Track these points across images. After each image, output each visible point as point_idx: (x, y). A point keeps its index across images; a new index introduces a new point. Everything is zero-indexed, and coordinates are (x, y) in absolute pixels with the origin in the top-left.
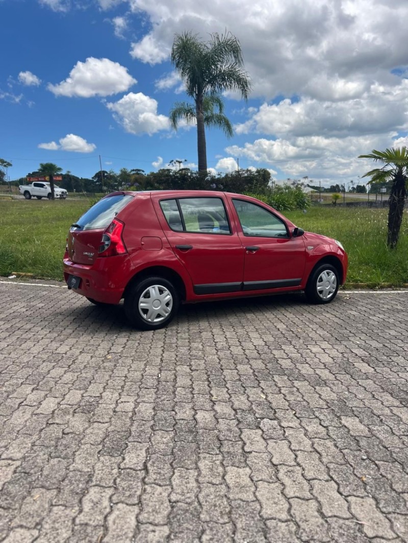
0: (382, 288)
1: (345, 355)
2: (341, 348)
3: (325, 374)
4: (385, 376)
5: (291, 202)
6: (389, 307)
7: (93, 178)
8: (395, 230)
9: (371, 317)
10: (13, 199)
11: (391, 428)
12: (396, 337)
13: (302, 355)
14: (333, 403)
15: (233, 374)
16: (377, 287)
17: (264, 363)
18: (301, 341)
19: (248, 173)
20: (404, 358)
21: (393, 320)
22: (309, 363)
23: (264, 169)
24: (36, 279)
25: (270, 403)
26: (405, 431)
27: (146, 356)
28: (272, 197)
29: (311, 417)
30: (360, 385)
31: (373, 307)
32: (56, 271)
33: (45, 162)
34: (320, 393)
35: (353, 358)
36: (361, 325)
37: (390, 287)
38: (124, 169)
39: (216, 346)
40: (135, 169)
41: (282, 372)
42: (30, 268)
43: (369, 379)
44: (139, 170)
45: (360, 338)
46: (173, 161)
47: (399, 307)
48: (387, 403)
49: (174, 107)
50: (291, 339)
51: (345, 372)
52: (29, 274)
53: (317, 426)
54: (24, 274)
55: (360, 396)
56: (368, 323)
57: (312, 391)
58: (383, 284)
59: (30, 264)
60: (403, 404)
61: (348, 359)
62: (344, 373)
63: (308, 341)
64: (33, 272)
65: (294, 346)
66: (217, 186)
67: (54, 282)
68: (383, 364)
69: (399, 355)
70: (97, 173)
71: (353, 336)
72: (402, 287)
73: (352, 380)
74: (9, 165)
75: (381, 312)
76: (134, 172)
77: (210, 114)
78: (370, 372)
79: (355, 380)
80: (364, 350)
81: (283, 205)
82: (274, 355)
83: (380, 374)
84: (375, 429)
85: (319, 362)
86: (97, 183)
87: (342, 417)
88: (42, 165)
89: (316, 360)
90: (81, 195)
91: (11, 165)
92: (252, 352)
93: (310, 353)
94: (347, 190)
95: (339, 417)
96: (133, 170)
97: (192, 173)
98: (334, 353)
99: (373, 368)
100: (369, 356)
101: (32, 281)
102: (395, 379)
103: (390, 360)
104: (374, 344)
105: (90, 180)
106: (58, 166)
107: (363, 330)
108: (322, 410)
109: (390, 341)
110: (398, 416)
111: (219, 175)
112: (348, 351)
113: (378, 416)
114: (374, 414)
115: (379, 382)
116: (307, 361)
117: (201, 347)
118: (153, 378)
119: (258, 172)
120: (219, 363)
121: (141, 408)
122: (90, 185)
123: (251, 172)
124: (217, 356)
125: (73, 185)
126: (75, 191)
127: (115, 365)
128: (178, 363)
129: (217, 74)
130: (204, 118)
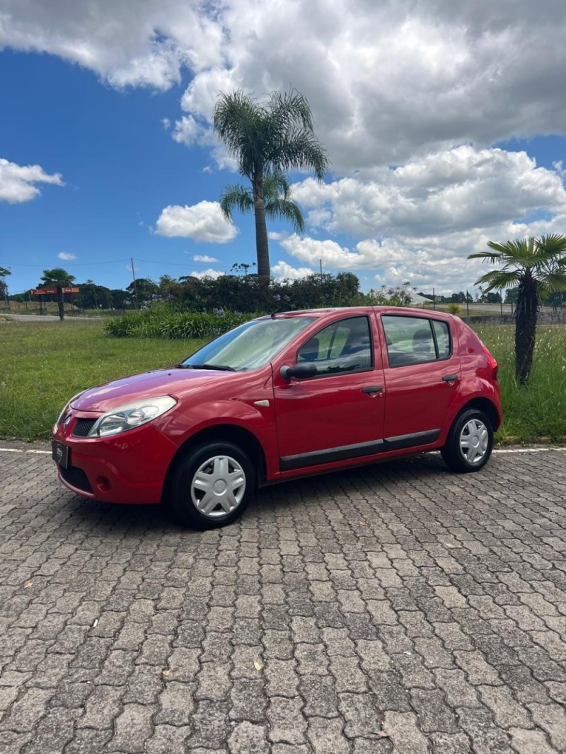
0: (506, 445)
1: (425, 571)
2: (419, 557)
3: (382, 612)
4: (482, 614)
6: (511, 478)
7: (127, 289)
8: (526, 357)
9: (479, 497)
10: (8, 320)
11: (471, 740)
12: (513, 534)
13: (353, 572)
14: (379, 678)
15: (225, 616)
16: (499, 444)
17: (285, 591)
18: (359, 545)
19: (326, 278)
20: (520, 575)
21: (513, 502)
22: (361, 588)
23: (349, 274)
25: (267, 681)
26: (495, 747)
27: (92, 580)
29: (330, 715)
30: (436, 635)
31: (486, 479)
32: (25, 426)
33: (50, 269)
34: (362, 655)
35: (435, 578)
36: (461, 511)
37: (518, 442)
38: (166, 276)
39: (216, 558)
40: (185, 275)
41: (310, 609)
43: (455, 621)
45: (455, 536)
46: (236, 265)
47: (527, 478)
48: (474, 676)
50: (345, 540)
51: (417, 605)
53: (336, 738)
55: (431, 662)
56: (474, 507)
57: (348, 652)
60: (502, 679)
61: (427, 579)
62: (414, 608)
63: (371, 544)
65: (345, 555)
66: (282, 298)
68: (484, 588)
69: (513, 570)
71: (444, 534)
72: (537, 443)
73: (426, 623)
74: (7, 273)
75: (497, 487)
76: (184, 280)
77: (273, 200)
78: (459, 605)
79: (430, 623)
80: (457, 561)
82: (308, 574)
83: (475, 609)
84: (441, 741)
85: (377, 586)
86: (133, 296)
87: (387, 714)
88: (46, 272)
89: (375, 583)
91: (9, 273)
92: (273, 570)
93: (367, 568)
94: (474, 299)
95: (381, 714)
96: (183, 278)
98: (407, 567)
99: (466, 596)
100: (464, 572)
102: (497, 621)
103: (496, 581)
104: (477, 549)
105: (124, 292)
106: (70, 273)
107: (462, 522)
108: (355, 696)
109: (502, 542)
110: (489, 708)
111: (285, 282)
112: (430, 562)
113: (454, 710)
114: (447, 705)
115: (470, 629)
116: (358, 586)
117: (191, 560)
118: (80, 630)
119: (340, 277)
120: (210, 593)
121: (26, 702)
122: (125, 298)
123: (331, 278)
124: (211, 579)
125: (96, 299)
126: (100, 308)
127: (30, 602)
128: (140, 595)
129: (281, 145)
130: (265, 206)
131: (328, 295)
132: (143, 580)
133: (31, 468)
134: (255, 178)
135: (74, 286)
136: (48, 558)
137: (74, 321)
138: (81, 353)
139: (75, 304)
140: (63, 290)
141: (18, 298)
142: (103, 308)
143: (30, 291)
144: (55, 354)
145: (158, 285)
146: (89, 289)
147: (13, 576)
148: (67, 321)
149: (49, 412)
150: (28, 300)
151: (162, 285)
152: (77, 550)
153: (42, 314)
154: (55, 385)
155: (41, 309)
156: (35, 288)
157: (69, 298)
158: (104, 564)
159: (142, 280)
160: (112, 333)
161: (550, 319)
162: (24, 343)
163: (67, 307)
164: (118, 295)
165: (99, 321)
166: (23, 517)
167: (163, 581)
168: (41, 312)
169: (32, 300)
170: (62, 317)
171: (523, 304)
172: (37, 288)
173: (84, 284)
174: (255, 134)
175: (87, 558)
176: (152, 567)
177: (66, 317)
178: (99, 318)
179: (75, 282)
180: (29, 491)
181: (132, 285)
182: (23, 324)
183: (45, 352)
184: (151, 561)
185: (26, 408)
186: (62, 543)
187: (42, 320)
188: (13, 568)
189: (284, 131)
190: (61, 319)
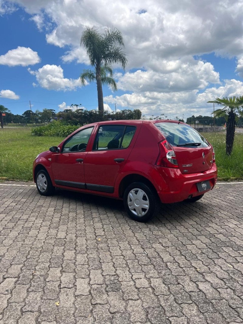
0: (232, 180)
7: (23, 115)
8: (231, 145)
16: (229, 180)
19: (130, 112)
23: (138, 110)
24: (9, 181)
27: (124, 237)
32: (22, 175)
37: (236, 179)
44: (52, 110)
46: (73, 105)
49: (82, 72)
52: (4, 178)
58: (232, 178)
59: (4, 171)
64: (6, 176)
65: (216, 224)
67: (22, 182)
70: (26, 112)
77: (104, 77)
86: (26, 118)
105: (21, 116)
111: (112, 113)
125: (12, 119)
137: (8, 128)
146: (9, 115)
148: (4, 128)
160: (35, 134)
161: (210, 130)
171: (230, 123)
189: (110, 46)
190: (2, 127)
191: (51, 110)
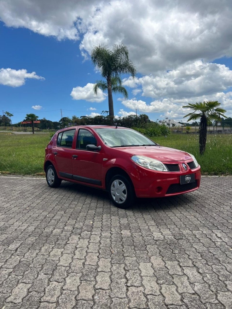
5: (159, 132)
7: (59, 121)
8: (203, 145)
10: (12, 134)
11: (142, 234)
15: (84, 214)
19: (135, 117)
23: (145, 115)
24: (11, 174)
25: (93, 225)
27: (46, 207)
28: (148, 130)
29: (108, 230)
32: (22, 170)
33: (29, 114)
34: (121, 221)
38: (75, 116)
40: (83, 116)
41: (109, 213)
42: (8, 169)
46: (103, 111)
48: (149, 224)
52: (8, 172)
53: (108, 234)
54: (5, 172)
55: (139, 222)
57: (117, 220)
59: (8, 167)
60: (156, 225)
64: (10, 171)
66: (118, 124)
67: (20, 176)
74: (12, 115)
77: (115, 87)
81: (154, 134)
86: (62, 124)
87: (123, 230)
88: (27, 115)
90: (51, 131)
91: (13, 115)
95: (121, 230)
96: (82, 117)
97: (104, 117)
101: (8, 175)
106: (36, 115)
108: (116, 228)
110: (150, 229)
111: (119, 118)
113: (141, 230)
114: (139, 229)
117: (76, 203)
118: (43, 217)
119: (141, 116)
120: (81, 210)
121: (29, 228)
122: (58, 125)
123: (137, 116)
124: (82, 207)
125: (47, 125)
126: (48, 129)
127: (28, 212)
128: (60, 210)
129: (118, 66)
130: (112, 89)
131: (135, 123)
132: (61, 207)
133: (25, 182)
134: (108, 78)
135: (38, 120)
136: (33, 203)
137: (38, 134)
138: (41, 145)
139: (38, 128)
140: (34, 122)
141: (16, 126)
142: (49, 129)
143: (21, 122)
144: (31, 146)
145: (72, 120)
146: (44, 122)
147: (23, 207)
148: (35, 134)
149: (30, 165)
150: (20, 126)
151: (73, 120)
152: (41, 201)
153: (25, 132)
154: (32, 156)
155: (25, 130)
156: (22, 121)
157: (36, 125)
158: (50, 204)
159: (65, 118)
162: (20, 142)
163: (36, 129)
164: (56, 124)
165: (48, 134)
166: (24, 194)
167: (68, 207)
168: (25, 131)
169: (21, 126)
170: (33, 132)
172: (23, 121)
173: (42, 120)
174: (107, 61)
175: (45, 203)
176: (64, 205)
177: (35, 133)
178: (48, 133)
179: (38, 119)
180: (25, 188)
181: (61, 120)
182: (19, 135)
183: (28, 145)
184: (64, 203)
185: (22, 164)
186: (37, 200)
187: (26, 133)
188: (22, 205)
189: (119, 60)
190: (33, 133)
191: (84, 116)
